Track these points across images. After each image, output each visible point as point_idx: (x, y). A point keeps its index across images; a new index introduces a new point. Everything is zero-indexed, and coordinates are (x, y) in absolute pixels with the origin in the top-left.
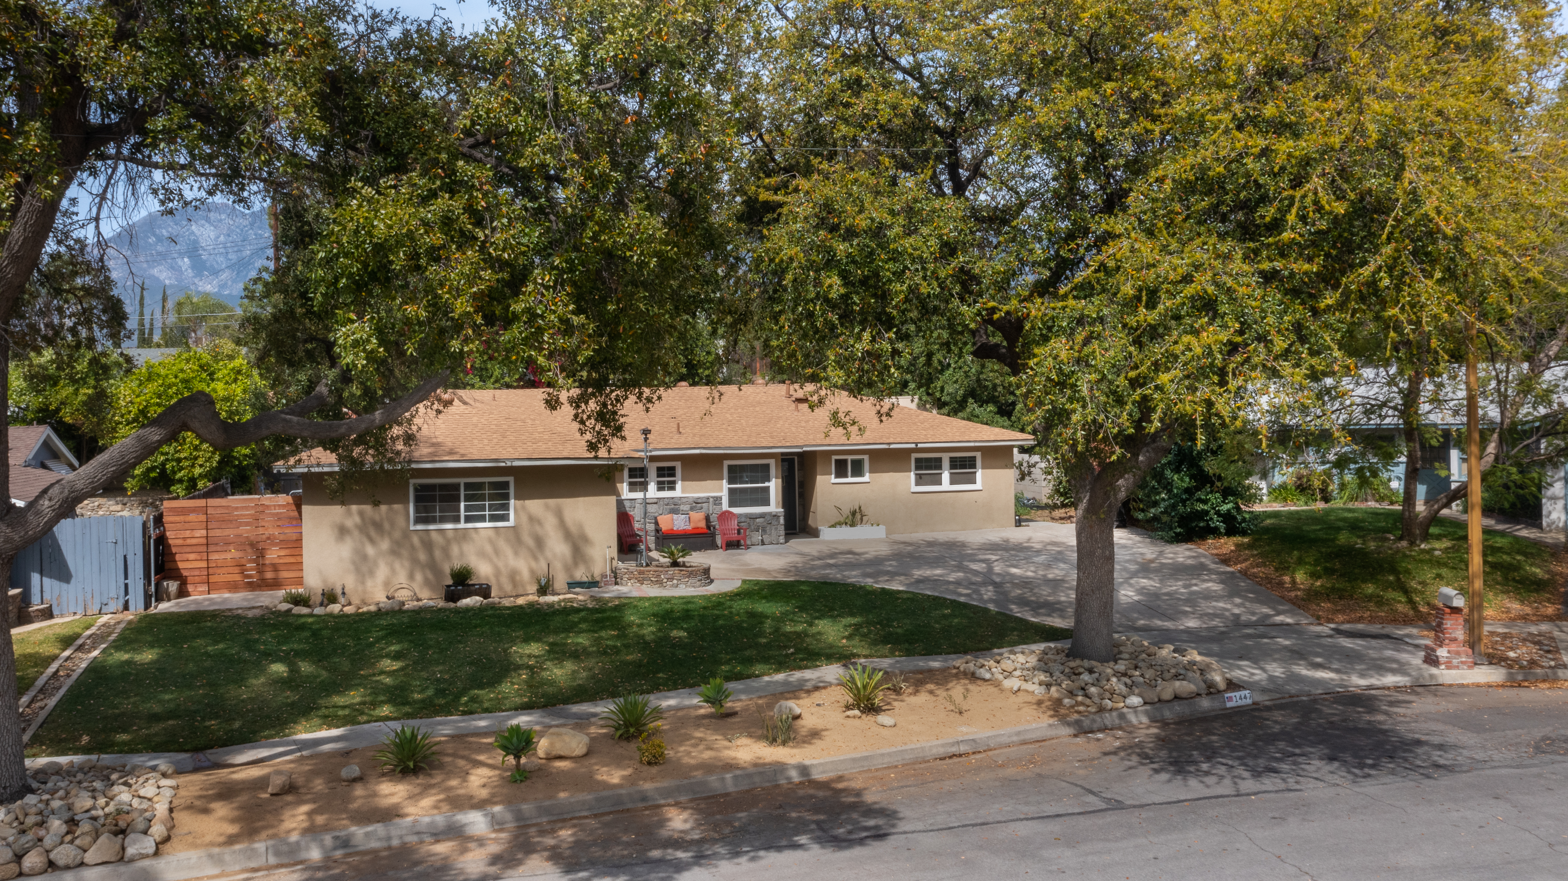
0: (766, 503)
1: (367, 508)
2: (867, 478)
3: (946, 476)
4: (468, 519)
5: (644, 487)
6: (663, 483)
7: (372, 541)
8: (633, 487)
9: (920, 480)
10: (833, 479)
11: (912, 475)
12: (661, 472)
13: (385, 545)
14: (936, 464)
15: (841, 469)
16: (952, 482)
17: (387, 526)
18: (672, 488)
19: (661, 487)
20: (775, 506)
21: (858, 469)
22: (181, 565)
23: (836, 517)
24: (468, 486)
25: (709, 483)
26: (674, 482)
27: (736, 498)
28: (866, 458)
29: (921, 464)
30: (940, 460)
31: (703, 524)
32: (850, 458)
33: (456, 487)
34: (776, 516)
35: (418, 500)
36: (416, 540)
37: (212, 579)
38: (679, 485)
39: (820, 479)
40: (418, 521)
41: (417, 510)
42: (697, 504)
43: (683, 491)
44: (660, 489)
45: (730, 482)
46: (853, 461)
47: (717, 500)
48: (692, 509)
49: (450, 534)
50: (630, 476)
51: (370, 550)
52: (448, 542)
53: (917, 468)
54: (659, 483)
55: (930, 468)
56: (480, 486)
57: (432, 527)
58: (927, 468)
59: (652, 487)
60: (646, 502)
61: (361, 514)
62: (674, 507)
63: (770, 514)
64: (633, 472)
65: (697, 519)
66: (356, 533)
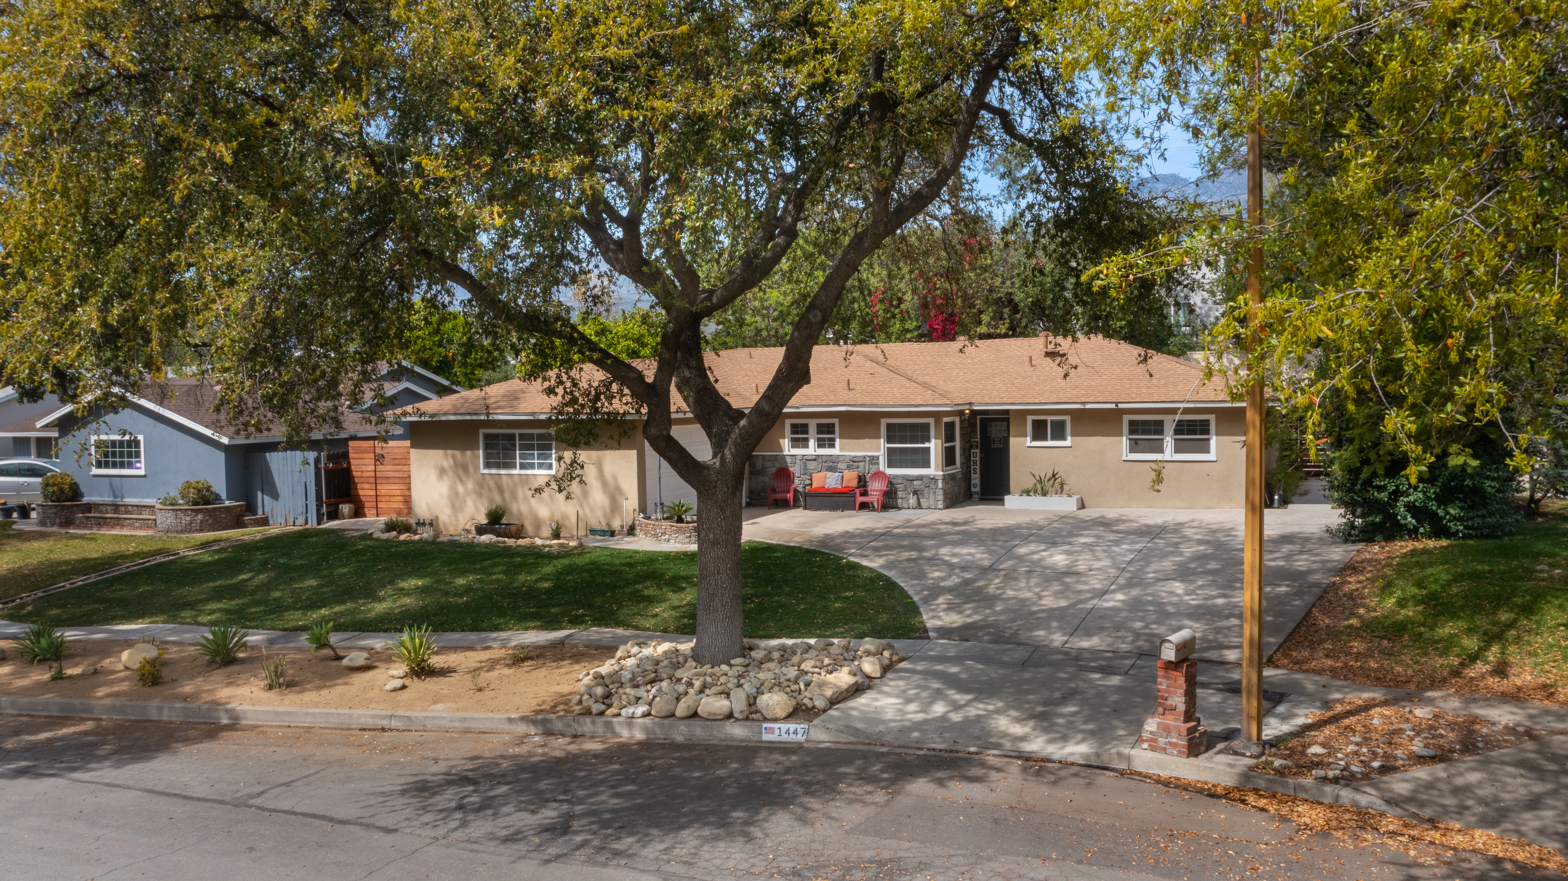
0: (927, 464)
1: (457, 453)
2: (1068, 442)
3: (1169, 442)
4: (523, 467)
5: (804, 443)
6: (823, 439)
7: (461, 481)
8: (796, 443)
9: (1135, 446)
10: (1028, 442)
11: (1124, 441)
12: (821, 429)
13: (470, 485)
14: (1157, 428)
15: (1039, 431)
16: (1177, 450)
17: (471, 469)
18: (832, 446)
19: (821, 444)
20: (935, 469)
21: (1059, 432)
22: (361, 492)
23: (1030, 483)
24: (522, 436)
25: (867, 442)
26: (833, 440)
27: (894, 458)
28: (1067, 418)
29: (1135, 427)
30: (1161, 423)
31: (854, 483)
32: (1050, 418)
33: (512, 437)
34: (934, 479)
35: (487, 447)
36: (491, 483)
37: (380, 505)
38: (838, 442)
39: (1013, 441)
40: (488, 465)
41: (487, 456)
42: (853, 462)
43: (841, 449)
44: (820, 446)
45: (889, 440)
46: (1052, 422)
47: (874, 460)
48: (849, 467)
49: (516, 479)
50: (793, 432)
51: (460, 489)
52: (515, 485)
53: (1131, 432)
54: (819, 440)
55: (1149, 433)
56: (530, 437)
57: (503, 472)
58: (1144, 432)
59: (812, 443)
60: (805, 459)
61: (453, 457)
62: (831, 464)
63: (928, 476)
64: (795, 429)
65: (850, 478)
66: (450, 473)
